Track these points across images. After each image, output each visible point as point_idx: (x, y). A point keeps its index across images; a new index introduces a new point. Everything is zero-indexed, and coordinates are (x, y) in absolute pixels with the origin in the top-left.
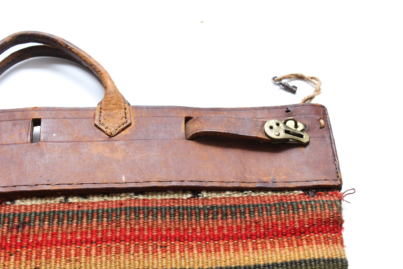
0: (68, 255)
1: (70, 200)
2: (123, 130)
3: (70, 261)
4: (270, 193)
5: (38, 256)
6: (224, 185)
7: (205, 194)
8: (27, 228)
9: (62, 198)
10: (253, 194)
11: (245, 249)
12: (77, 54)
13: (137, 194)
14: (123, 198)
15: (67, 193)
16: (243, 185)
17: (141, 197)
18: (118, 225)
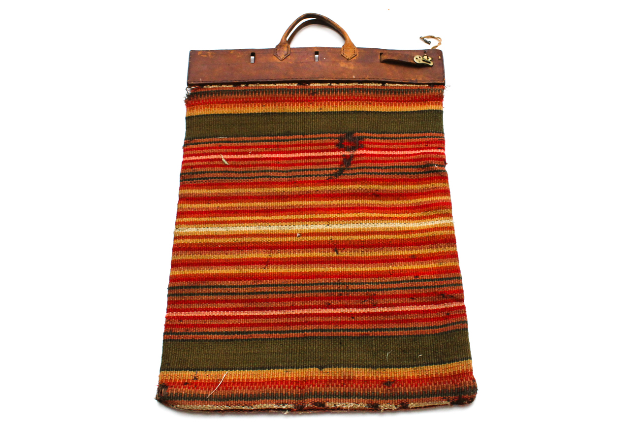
0: (332, 104)
1: (332, 84)
2: (353, 57)
3: (333, 107)
4: (414, 85)
5: (321, 104)
6: (395, 81)
7: (387, 84)
8: (315, 94)
9: (329, 84)
10: (408, 85)
11: (403, 105)
12: (333, 24)
13: (359, 83)
14: (354, 84)
15: (331, 82)
16: (403, 81)
17: (361, 84)
18: (352, 94)
